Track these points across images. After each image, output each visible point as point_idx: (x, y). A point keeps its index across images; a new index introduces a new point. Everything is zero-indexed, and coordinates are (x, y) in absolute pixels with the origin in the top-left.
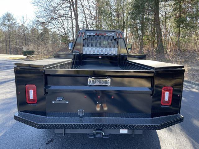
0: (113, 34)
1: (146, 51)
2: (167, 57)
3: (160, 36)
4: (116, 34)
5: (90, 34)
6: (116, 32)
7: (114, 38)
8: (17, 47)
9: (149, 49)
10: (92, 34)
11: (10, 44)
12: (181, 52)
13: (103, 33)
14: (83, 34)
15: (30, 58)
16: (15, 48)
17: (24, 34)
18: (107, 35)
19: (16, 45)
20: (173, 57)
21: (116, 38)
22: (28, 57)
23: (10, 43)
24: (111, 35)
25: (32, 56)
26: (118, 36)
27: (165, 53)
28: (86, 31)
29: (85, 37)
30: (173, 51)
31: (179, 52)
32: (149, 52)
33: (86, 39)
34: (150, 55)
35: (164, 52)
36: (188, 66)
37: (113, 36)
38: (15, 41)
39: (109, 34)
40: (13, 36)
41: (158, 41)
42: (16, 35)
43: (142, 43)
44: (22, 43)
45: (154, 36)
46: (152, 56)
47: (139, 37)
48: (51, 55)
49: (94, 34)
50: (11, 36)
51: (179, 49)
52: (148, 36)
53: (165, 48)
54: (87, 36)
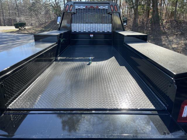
0: (106, 7)
1: (140, 22)
2: (162, 29)
3: (156, 5)
4: (110, 7)
5: (79, 7)
6: (110, 4)
7: (108, 12)
8: (10, 18)
9: (143, 20)
10: (82, 7)
11: (3, 16)
12: (177, 24)
13: (95, 6)
14: (71, 7)
15: (22, 30)
16: (8, 19)
17: (16, 5)
18: (99, 8)
19: (10, 16)
20: (169, 29)
21: (110, 11)
22: (20, 29)
23: (3, 14)
24: (104, 8)
25: (24, 29)
26: (112, 9)
27: (161, 24)
28: (74, 3)
29: (73, 11)
30: (169, 22)
31: (175, 23)
32: (143, 23)
33: (74, 13)
34: (145, 27)
35: (159, 23)
36: (184, 40)
37: (107, 10)
38: (8, 11)
39: (102, 7)
40: (5, 7)
41: (154, 11)
42: (8, 5)
43: (136, 14)
44: (16, 13)
45: (149, 5)
46: (147, 28)
47: (134, 7)
48: (43, 27)
49: (84, 8)
50: (3, 6)
51: (175, 20)
52: (143, 5)
53: (161, 19)
54: (76, 10)
